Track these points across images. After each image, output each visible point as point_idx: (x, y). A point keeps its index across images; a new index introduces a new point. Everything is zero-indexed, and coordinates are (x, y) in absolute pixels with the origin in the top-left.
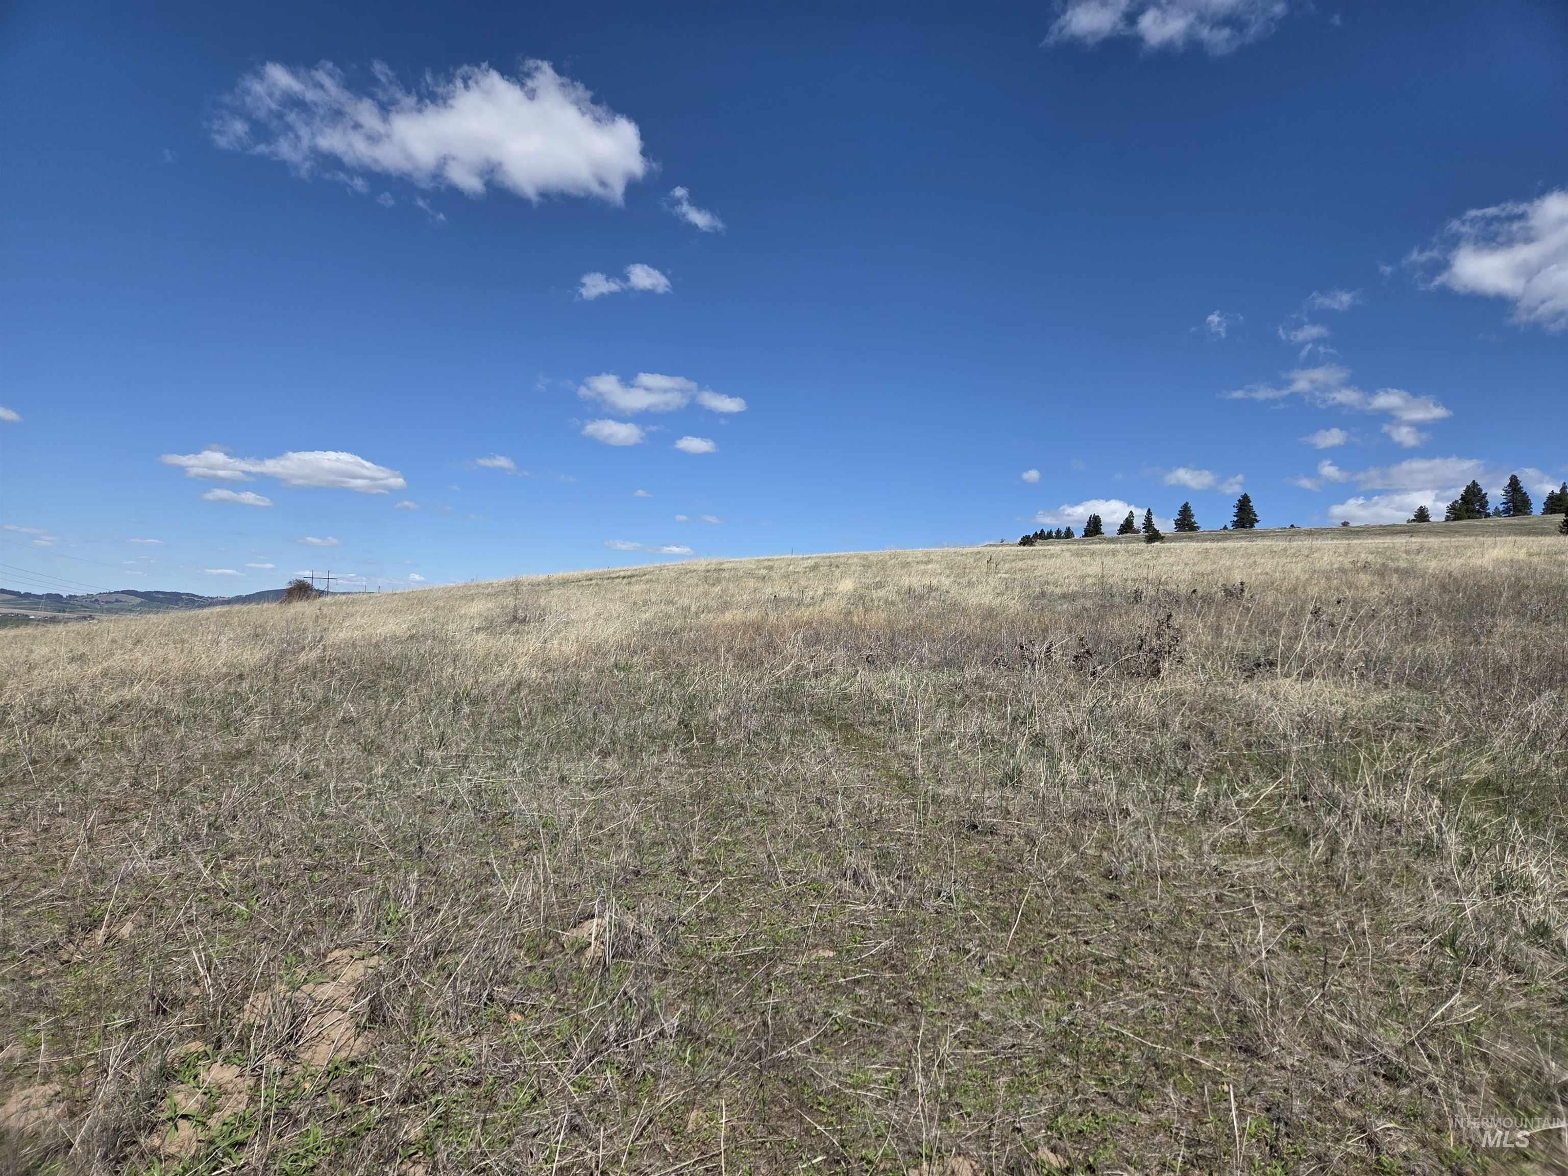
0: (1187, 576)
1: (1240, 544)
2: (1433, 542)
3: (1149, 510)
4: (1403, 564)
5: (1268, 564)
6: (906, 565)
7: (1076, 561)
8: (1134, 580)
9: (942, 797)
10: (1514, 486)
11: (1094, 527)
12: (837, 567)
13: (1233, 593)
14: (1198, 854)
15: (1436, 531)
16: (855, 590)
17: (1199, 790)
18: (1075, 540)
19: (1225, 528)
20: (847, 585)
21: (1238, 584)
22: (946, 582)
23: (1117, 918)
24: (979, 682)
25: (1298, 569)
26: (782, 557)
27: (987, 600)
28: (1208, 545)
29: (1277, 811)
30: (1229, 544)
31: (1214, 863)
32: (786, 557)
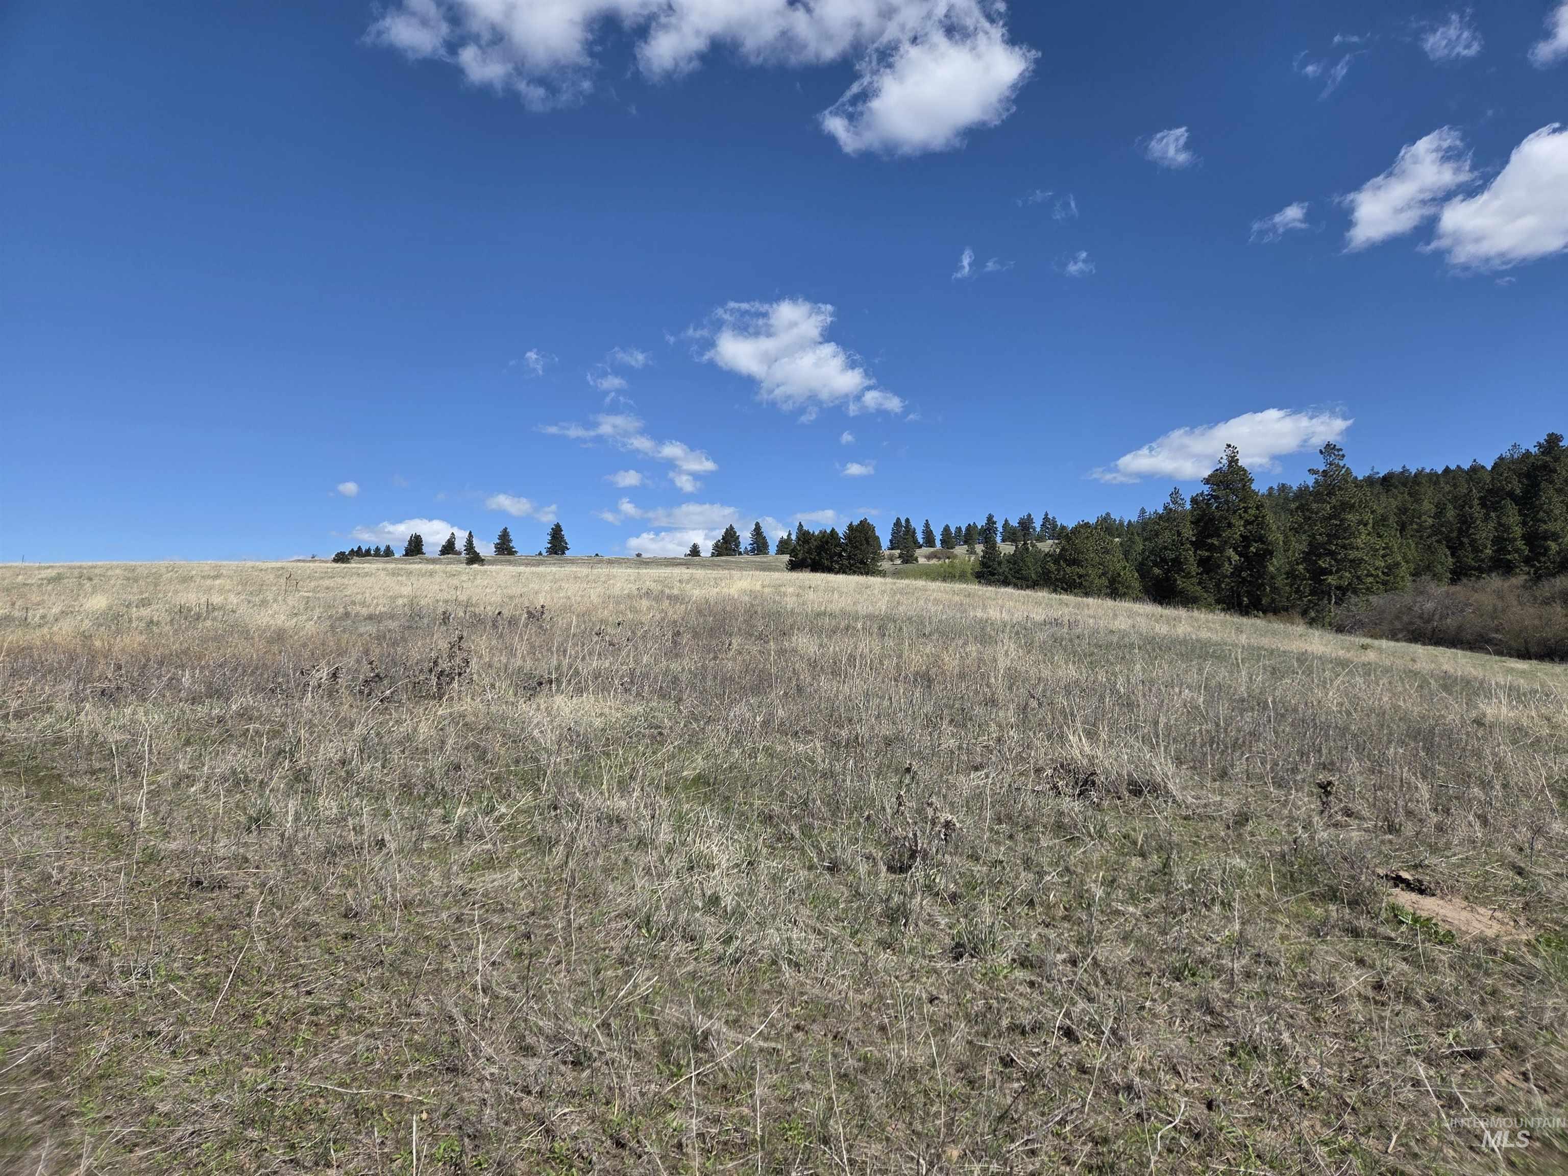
0: (496, 599)
1: (553, 570)
2: (699, 573)
3: (470, 534)
4: (676, 592)
5: (571, 589)
6: (186, 579)
7: (390, 581)
8: (446, 602)
9: (162, 854)
10: (758, 530)
11: (415, 547)
12: (90, 579)
13: (535, 616)
14: (447, 876)
15: (703, 565)
16: (110, 608)
17: (461, 811)
18: (396, 559)
19: (540, 554)
20: (98, 602)
21: (539, 607)
22: (233, 599)
23: (348, 959)
24: (245, 714)
25: (595, 594)
26: (9, 564)
27: (281, 620)
28: (522, 569)
29: (529, 822)
30: (541, 569)
31: (460, 882)
32: (15, 564)
